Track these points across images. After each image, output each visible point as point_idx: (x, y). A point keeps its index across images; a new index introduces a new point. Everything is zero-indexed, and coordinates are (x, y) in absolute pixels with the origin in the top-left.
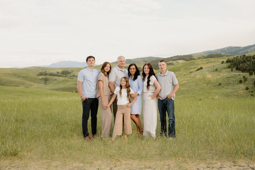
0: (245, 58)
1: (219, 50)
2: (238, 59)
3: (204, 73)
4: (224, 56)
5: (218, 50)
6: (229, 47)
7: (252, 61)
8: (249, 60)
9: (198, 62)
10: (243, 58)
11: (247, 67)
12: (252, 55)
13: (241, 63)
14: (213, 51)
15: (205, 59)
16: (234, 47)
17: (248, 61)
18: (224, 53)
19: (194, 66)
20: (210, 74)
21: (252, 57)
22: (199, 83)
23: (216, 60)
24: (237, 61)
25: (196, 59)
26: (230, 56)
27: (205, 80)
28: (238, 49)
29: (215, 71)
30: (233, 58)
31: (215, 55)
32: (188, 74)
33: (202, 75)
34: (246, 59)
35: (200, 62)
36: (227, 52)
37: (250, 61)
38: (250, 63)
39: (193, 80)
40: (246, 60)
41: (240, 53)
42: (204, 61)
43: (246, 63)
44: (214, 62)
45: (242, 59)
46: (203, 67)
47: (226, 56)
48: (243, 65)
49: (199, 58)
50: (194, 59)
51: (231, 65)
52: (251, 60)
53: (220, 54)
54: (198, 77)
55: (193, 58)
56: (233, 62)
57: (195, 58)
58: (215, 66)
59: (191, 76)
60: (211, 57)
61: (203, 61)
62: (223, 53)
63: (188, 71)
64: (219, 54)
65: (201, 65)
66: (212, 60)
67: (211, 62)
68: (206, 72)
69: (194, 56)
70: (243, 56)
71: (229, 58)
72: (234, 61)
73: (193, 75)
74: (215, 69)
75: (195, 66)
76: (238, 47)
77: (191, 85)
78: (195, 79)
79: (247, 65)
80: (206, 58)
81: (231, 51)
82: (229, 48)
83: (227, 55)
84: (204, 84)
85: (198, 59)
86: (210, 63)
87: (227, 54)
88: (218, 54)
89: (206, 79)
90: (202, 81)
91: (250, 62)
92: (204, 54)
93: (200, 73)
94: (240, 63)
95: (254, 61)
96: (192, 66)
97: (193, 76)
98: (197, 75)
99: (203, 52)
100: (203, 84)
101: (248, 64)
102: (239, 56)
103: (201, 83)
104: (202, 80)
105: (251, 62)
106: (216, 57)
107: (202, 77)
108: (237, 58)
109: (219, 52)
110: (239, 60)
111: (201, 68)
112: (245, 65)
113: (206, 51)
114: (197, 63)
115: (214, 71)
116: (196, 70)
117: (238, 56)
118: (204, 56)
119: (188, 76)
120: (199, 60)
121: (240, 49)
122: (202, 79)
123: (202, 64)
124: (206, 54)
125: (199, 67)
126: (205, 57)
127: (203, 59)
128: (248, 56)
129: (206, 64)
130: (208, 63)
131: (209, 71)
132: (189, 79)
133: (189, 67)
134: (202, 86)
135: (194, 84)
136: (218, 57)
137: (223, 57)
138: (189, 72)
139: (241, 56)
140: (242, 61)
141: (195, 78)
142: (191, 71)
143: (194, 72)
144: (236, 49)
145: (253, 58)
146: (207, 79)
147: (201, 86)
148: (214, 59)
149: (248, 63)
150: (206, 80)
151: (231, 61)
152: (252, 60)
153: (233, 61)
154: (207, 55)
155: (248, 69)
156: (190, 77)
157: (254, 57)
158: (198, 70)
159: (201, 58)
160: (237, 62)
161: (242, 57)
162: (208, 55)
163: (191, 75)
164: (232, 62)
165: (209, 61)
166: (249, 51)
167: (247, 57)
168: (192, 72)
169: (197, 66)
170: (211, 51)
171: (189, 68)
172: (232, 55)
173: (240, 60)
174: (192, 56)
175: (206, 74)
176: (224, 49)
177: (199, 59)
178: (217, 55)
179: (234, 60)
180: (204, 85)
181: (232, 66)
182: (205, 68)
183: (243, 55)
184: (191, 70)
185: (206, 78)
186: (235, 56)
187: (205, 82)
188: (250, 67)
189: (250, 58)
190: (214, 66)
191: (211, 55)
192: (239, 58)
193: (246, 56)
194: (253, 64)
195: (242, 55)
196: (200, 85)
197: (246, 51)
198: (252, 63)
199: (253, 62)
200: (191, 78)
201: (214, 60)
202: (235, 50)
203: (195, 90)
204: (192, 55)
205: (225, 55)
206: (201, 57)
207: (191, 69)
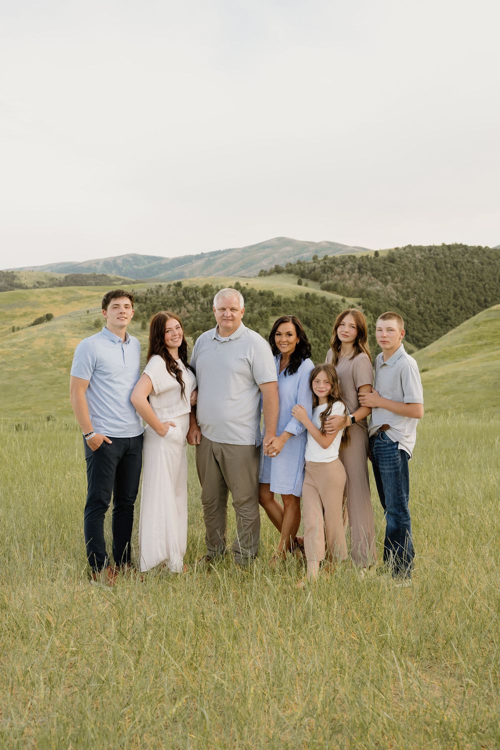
0: (180, 293)
1: (101, 263)
2: (162, 294)
3: (59, 333)
4: (114, 281)
5: (97, 262)
6: (128, 255)
7: (199, 304)
8: (193, 298)
9: (38, 296)
10: (176, 293)
11: (187, 318)
12: (201, 285)
13: (171, 306)
14: (81, 264)
15: (61, 289)
16: (144, 256)
17: (189, 302)
18: (114, 272)
19: (23, 310)
20: (77, 337)
21: (200, 291)
22: (44, 364)
23: (96, 293)
24: (160, 300)
25: (28, 286)
26: (134, 283)
27: (60, 356)
28: (156, 262)
29: (93, 327)
30: (146, 290)
31: (88, 277)
32: (6, 333)
33: (51, 340)
34: (184, 295)
35: (43, 298)
36: (123, 271)
37: (194, 301)
38: (195, 308)
39: (23, 355)
40: (183, 297)
41: (162, 275)
42: (57, 293)
43: (185, 307)
44: (87, 300)
45: (174, 295)
46: (56, 314)
47: (120, 282)
48: (176, 311)
49: (38, 282)
50: (20, 286)
51: (141, 312)
52: (199, 300)
53: (103, 275)
54: (39, 344)
55: (18, 282)
56: (148, 302)
57: (23, 281)
58: (90, 310)
59: (14, 340)
60: (75, 281)
61: (52, 293)
62: (111, 272)
63: (4, 324)
64: (101, 274)
65: (45, 305)
66: (82, 291)
67: (79, 299)
68: (63, 331)
69: (22, 277)
70: (175, 285)
71: (135, 290)
72: (150, 299)
73: (21, 337)
74: (93, 321)
75: (28, 309)
76: (155, 258)
77: (16, 370)
78: (30, 350)
79: (188, 315)
80: (61, 286)
81: (135, 267)
82: (130, 259)
83: (126, 278)
84: (61, 370)
85: (35, 287)
86: (76, 302)
87: (124, 275)
88: (97, 274)
89: (65, 353)
90: (53, 358)
91: (195, 304)
92: (52, 271)
93: (46, 333)
94: (167, 306)
95: (206, 303)
96: (17, 309)
97: (22, 342)
98: (34, 338)
99: (50, 267)
100: (55, 369)
101: (188, 311)
102: (165, 284)
103: (51, 365)
104: (52, 354)
105: (199, 306)
106: (90, 284)
107: (53, 347)
108: (157, 292)
109: (99, 267)
110: (165, 296)
111: (49, 317)
112: (182, 313)
113: (59, 264)
114: (33, 299)
115: (90, 329)
116: (32, 321)
117: (160, 286)
118: (52, 279)
119: (5, 342)
120: (42, 290)
121: (163, 263)
122: (52, 352)
123: (51, 302)
124: (60, 272)
125: (41, 313)
126: (58, 282)
127: (50, 287)
128: (190, 287)
129: (62, 306)
130: (69, 301)
131: (73, 326)
132: (10, 349)
133: (8, 312)
134: (52, 376)
135: (27, 368)
136: (97, 284)
137: (114, 285)
138: (8, 327)
139: (169, 286)
140: (173, 300)
141: (30, 348)
142: (16, 326)
143: (24, 330)
144: (149, 263)
145: (202, 293)
146: (69, 353)
147: (48, 373)
148: (88, 290)
149: (190, 307)
150: (66, 355)
151: (140, 300)
152: (202, 300)
153: (146, 299)
154: (65, 275)
155: (190, 325)
156: (14, 345)
157: (207, 289)
158: (39, 322)
159: (43, 283)
160: (158, 302)
161: (172, 289)
162: (65, 277)
163: (15, 337)
164: (144, 301)
165: (72, 295)
166: (186, 271)
167: (186, 289)
168: (19, 329)
169: (36, 310)
170: (76, 265)
171: (7, 316)
172: (140, 282)
173: (168, 299)
174: (14, 277)
175: (63, 336)
176: (115, 259)
177: (38, 288)
178: (95, 277)
179: (149, 295)
180: (61, 372)
181: (145, 313)
182: (59, 318)
183: (176, 281)
184: (16, 323)
185: (64, 350)
186: (153, 285)
187: (63, 360)
188: (195, 320)
189: (196, 292)
190: (88, 312)
191: (78, 276)
192: (163, 291)
193: (183, 286)
194: (204, 311)
195: (172, 283)
196: (46, 370)
197: (177, 270)
198: (202, 308)
199: (203, 304)
200: (15, 349)
201: (89, 293)
202: (148, 265)
203: (31, 386)
204: (14, 274)
205: (120, 280)
206: (44, 281)
207: (13, 317)
